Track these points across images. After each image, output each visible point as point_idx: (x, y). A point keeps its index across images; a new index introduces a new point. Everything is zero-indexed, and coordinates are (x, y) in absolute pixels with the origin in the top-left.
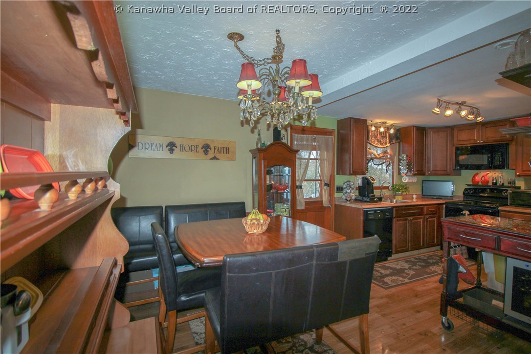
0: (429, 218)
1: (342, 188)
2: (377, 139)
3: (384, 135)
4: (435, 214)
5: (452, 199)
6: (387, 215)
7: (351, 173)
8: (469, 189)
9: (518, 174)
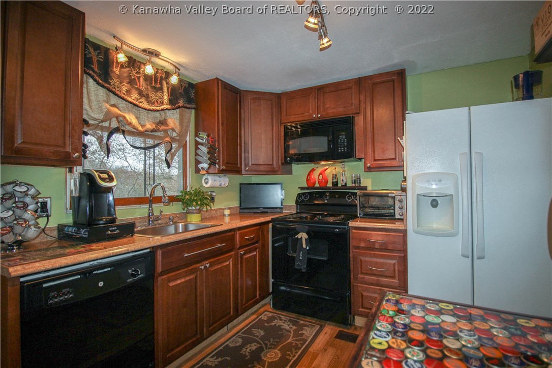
0: (244, 254)
2: (139, 89)
3: (158, 86)
4: (257, 242)
5: (281, 212)
8: (303, 194)
9: (369, 165)
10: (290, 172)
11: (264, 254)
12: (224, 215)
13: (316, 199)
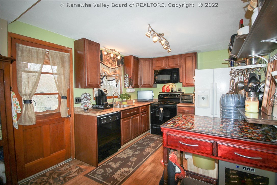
0: (142, 115)
1: (81, 99)
2: (109, 62)
3: (114, 60)
4: (146, 111)
5: (153, 101)
6: (117, 118)
7: (87, 86)
8: (161, 95)
9: (184, 85)
10: (156, 87)
11: (148, 115)
12: (133, 102)
13: (165, 96)
